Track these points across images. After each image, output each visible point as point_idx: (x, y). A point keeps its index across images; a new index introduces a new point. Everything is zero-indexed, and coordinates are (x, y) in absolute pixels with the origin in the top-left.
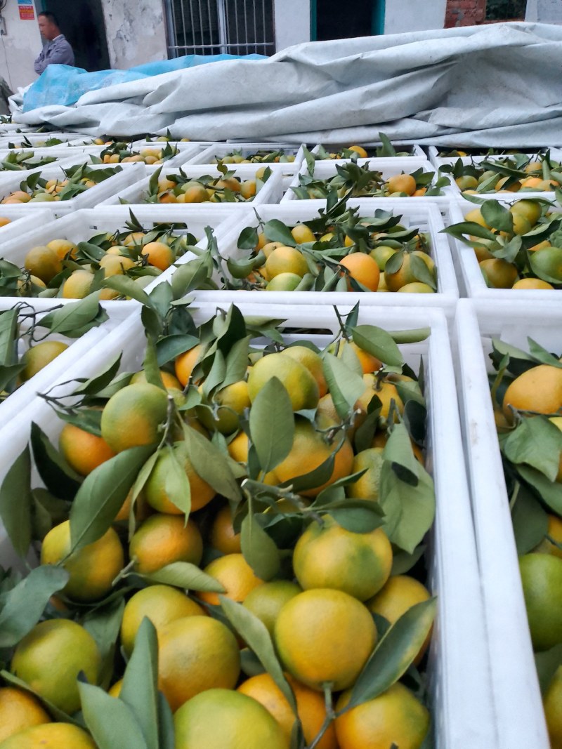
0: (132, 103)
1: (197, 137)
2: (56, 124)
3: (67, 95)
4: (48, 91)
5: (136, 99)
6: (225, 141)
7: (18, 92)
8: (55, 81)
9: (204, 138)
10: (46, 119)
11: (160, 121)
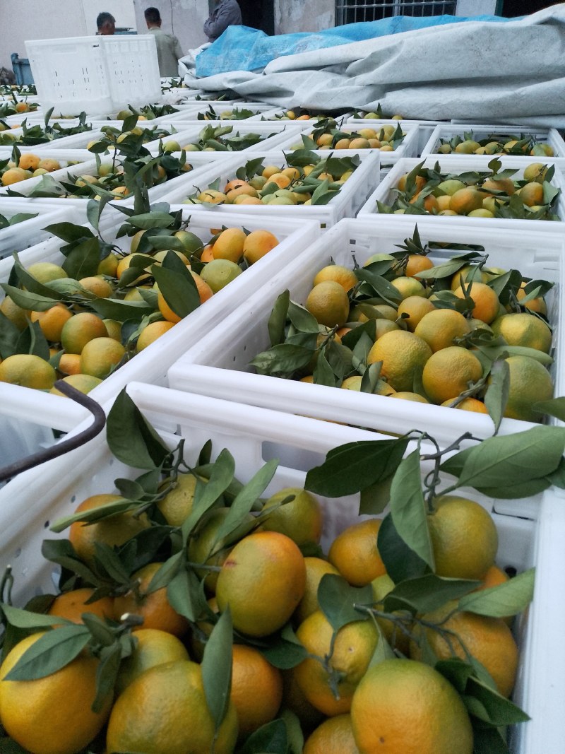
0: (333, 71)
1: (413, 114)
2: (240, 92)
3: (250, 59)
4: (227, 54)
5: (339, 68)
6: (449, 121)
7: (189, 54)
8: (236, 44)
9: (422, 116)
10: (231, 86)
11: (367, 93)
